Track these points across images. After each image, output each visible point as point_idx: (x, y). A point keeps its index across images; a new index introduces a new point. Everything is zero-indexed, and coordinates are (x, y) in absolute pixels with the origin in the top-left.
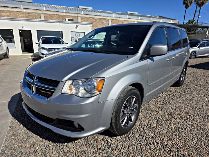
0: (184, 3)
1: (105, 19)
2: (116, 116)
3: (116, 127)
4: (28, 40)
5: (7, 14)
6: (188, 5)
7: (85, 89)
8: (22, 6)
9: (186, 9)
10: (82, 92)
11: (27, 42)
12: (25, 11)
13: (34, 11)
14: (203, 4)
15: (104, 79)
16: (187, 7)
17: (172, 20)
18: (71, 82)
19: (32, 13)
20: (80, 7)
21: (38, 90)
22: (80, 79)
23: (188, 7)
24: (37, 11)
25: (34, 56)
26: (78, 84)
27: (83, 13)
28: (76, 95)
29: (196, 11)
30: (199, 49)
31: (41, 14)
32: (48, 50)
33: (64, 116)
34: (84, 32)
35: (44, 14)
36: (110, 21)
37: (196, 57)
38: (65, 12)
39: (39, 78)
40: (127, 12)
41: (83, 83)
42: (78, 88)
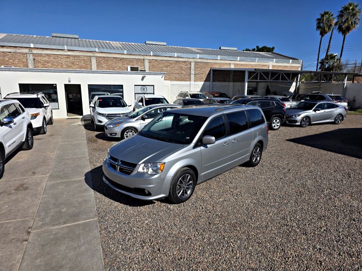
0: (318, 27)
1: (185, 62)
2: (173, 188)
3: (173, 196)
4: (73, 96)
5: (44, 59)
6: (324, 30)
7: (152, 169)
8: (66, 46)
9: (322, 37)
10: (150, 171)
11: (71, 99)
12: (69, 53)
13: (82, 54)
14: (348, 29)
15: (164, 163)
16: (323, 33)
17: (291, 60)
18: (144, 164)
19: (79, 56)
21: (121, 170)
22: (149, 163)
23: (326, 33)
24: (87, 53)
25: (85, 120)
26: (148, 166)
27: (152, 55)
28: (147, 173)
29: (329, 45)
30: (314, 113)
31: (92, 58)
32: (107, 116)
33: (142, 186)
34: (154, 86)
35: (96, 57)
36: (193, 64)
37: (310, 124)
38: (125, 53)
39: (121, 161)
40: (220, 48)
41: (151, 165)
42: (148, 169)
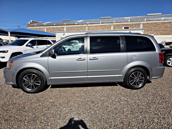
5: (92, 28)
12: (102, 24)
13: (107, 24)
19: (105, 26)
20: (148, 15)
27: (145, 20)
31: (111, 26)
35: (113, 25)
